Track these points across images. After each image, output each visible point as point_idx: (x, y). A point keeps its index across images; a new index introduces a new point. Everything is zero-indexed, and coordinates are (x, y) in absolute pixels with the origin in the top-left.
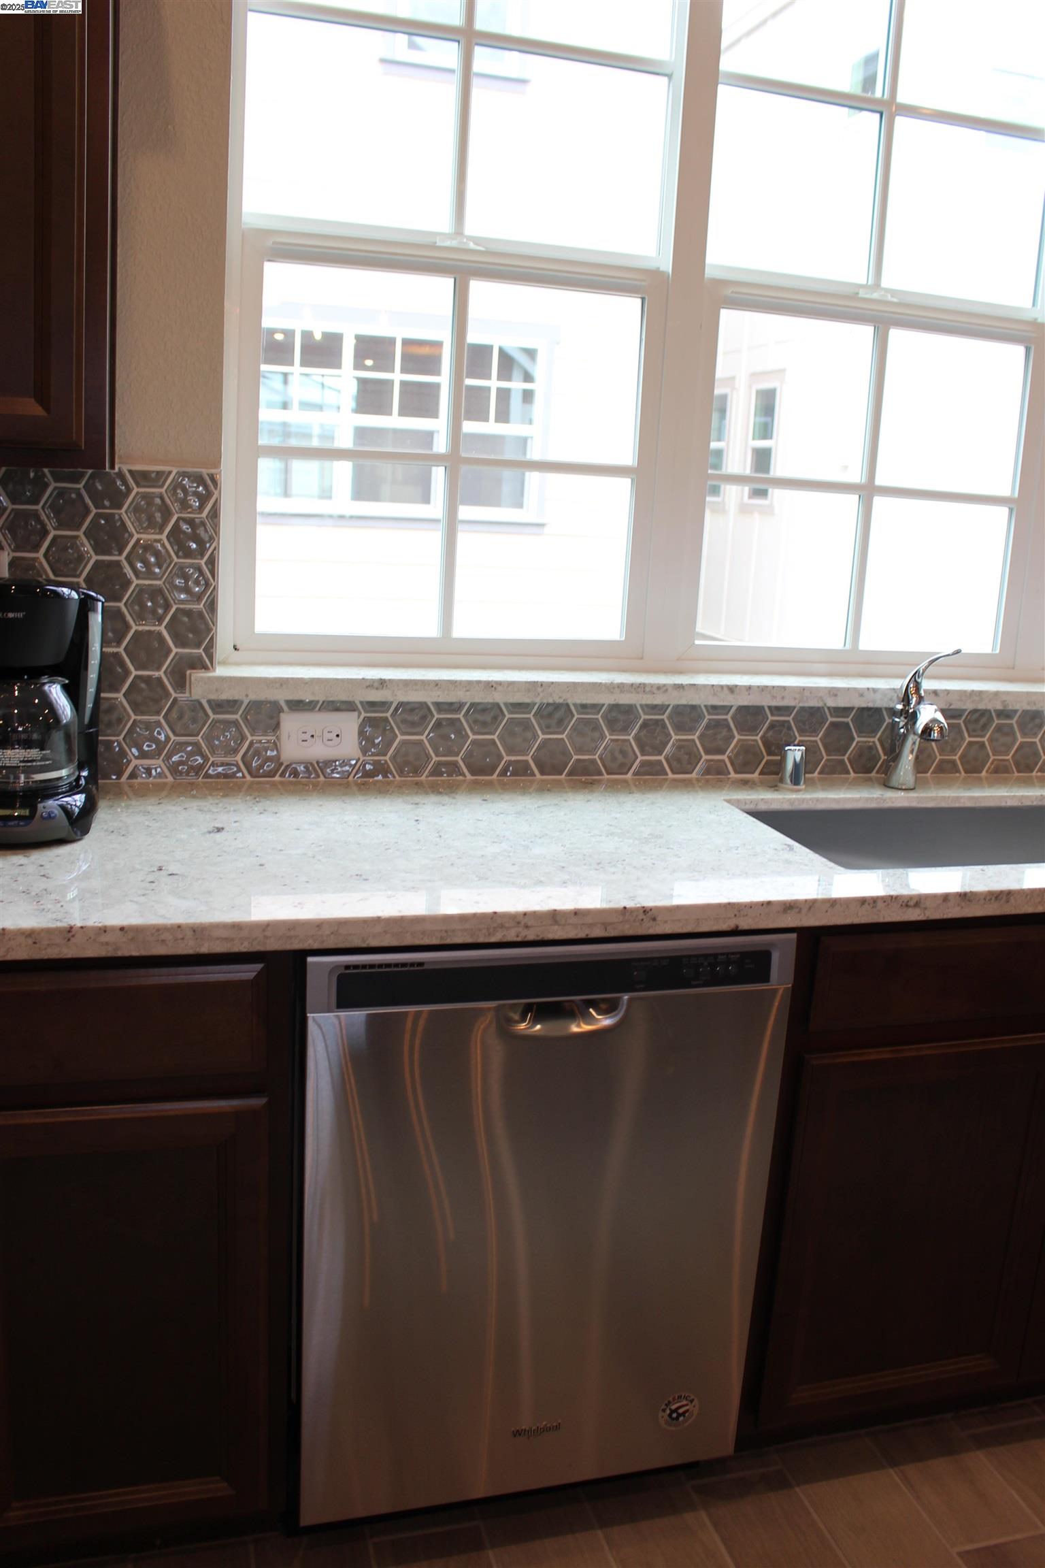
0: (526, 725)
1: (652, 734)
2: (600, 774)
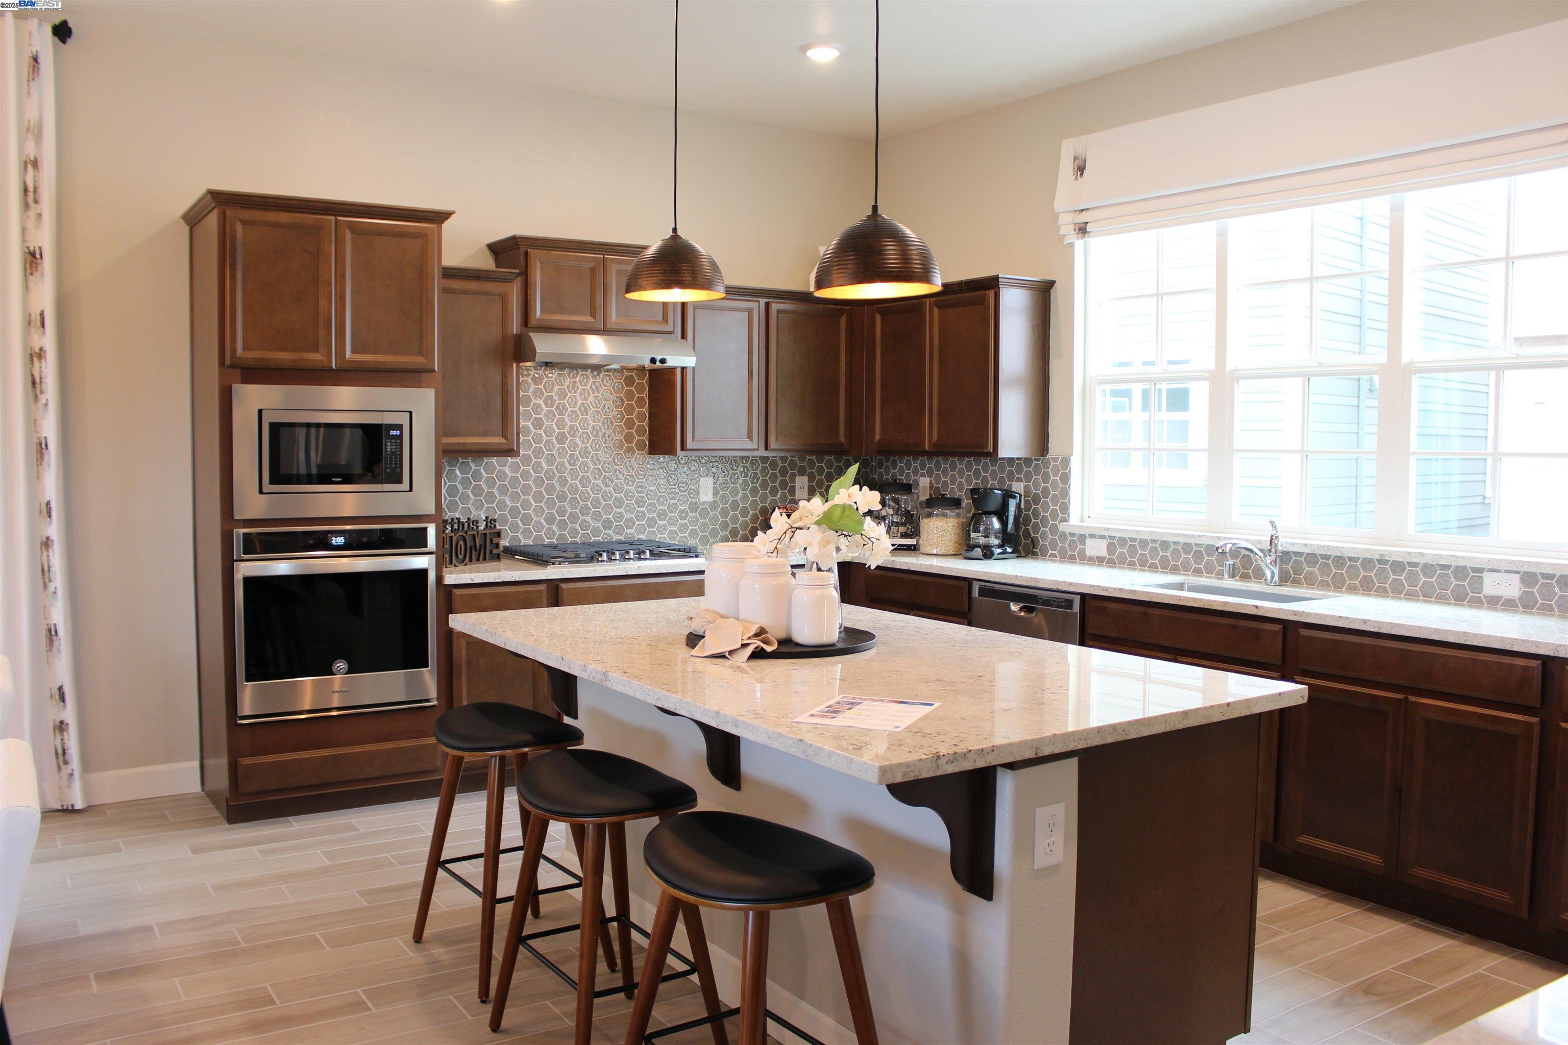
0: (1156, 549)
1: (1198, 555)
2: (1180, 571)
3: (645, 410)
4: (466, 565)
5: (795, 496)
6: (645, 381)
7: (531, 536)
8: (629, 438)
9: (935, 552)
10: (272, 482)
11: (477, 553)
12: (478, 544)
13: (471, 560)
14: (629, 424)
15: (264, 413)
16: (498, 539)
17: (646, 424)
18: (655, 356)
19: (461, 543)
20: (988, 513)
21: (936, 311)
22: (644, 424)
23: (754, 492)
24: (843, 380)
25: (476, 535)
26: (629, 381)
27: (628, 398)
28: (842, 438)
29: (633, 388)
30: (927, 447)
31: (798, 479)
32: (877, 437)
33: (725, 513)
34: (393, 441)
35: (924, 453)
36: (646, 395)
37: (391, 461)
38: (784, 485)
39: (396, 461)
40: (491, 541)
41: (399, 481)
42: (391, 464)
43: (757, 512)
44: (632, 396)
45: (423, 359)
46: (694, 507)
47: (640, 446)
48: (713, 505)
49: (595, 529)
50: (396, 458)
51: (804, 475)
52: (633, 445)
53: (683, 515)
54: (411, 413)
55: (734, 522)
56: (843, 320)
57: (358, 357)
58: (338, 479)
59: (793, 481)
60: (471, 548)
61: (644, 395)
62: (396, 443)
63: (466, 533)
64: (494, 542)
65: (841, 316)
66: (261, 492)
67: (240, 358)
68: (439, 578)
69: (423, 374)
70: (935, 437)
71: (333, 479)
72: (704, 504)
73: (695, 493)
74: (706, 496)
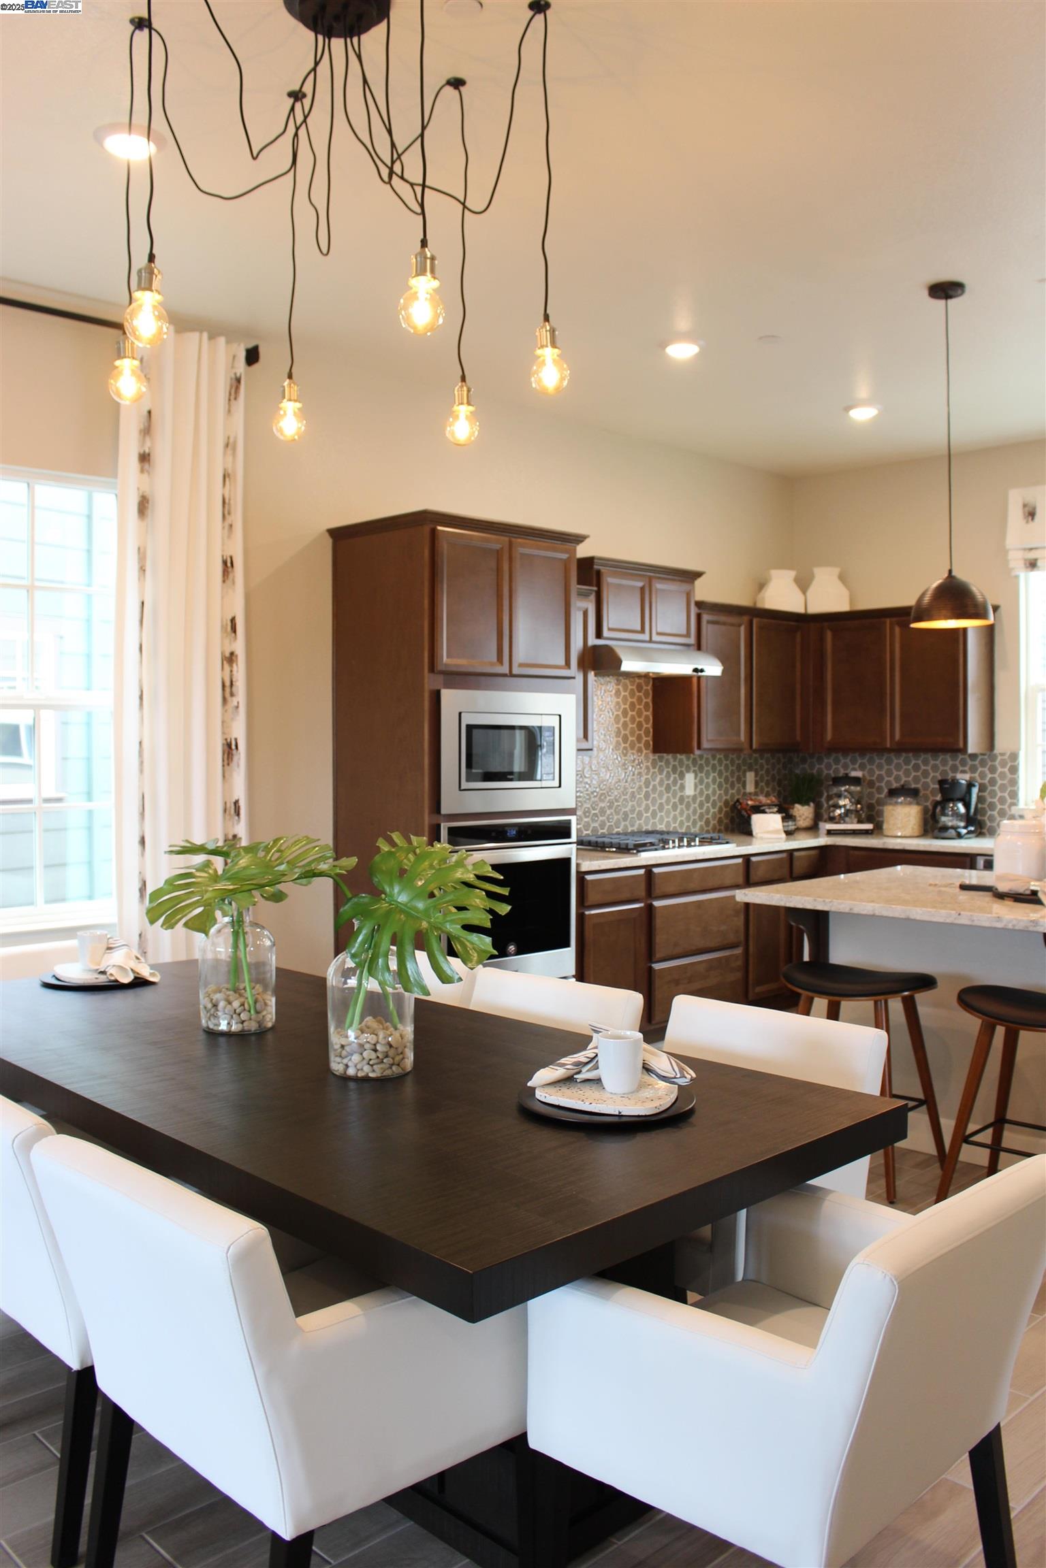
3: (649, 713)
5: (747, 789)
6: (649, 687)
9: (899, 834)
10: (468, 780)
14: (640, 725)
15: (462, 714)
18: (697, 666)
20: (955, 800)
22: (650, 726)
23: (720, 786)
24: (798, 686)
26: (639, 687)
27: (637, 703)
28: (798, 738)
29: (640, 694)
30: (888, 746)
31: (749, 774)
33: (701, 805)
35: (890, 750)
36: (651, 700)
38: (739, 779)
43: (723, 804)
44: (640, 701)
46: (682, 799)
47: (647, 745)
48: (694, 798)
51: (752, 771)
52: (643, 745)
53: (675, 807)
54: (560, 716)
56: (799, 635)
58: (511, 777)
59: (745, 776)
61: (649, 701)
65: (798, 632)
66: (460, 789)
67: (446, 665)
68: (578, 865)
70: (897, 736)
71: (508, 777)
72: (688, 797)
73: (682, 788)
74: (690, 791)
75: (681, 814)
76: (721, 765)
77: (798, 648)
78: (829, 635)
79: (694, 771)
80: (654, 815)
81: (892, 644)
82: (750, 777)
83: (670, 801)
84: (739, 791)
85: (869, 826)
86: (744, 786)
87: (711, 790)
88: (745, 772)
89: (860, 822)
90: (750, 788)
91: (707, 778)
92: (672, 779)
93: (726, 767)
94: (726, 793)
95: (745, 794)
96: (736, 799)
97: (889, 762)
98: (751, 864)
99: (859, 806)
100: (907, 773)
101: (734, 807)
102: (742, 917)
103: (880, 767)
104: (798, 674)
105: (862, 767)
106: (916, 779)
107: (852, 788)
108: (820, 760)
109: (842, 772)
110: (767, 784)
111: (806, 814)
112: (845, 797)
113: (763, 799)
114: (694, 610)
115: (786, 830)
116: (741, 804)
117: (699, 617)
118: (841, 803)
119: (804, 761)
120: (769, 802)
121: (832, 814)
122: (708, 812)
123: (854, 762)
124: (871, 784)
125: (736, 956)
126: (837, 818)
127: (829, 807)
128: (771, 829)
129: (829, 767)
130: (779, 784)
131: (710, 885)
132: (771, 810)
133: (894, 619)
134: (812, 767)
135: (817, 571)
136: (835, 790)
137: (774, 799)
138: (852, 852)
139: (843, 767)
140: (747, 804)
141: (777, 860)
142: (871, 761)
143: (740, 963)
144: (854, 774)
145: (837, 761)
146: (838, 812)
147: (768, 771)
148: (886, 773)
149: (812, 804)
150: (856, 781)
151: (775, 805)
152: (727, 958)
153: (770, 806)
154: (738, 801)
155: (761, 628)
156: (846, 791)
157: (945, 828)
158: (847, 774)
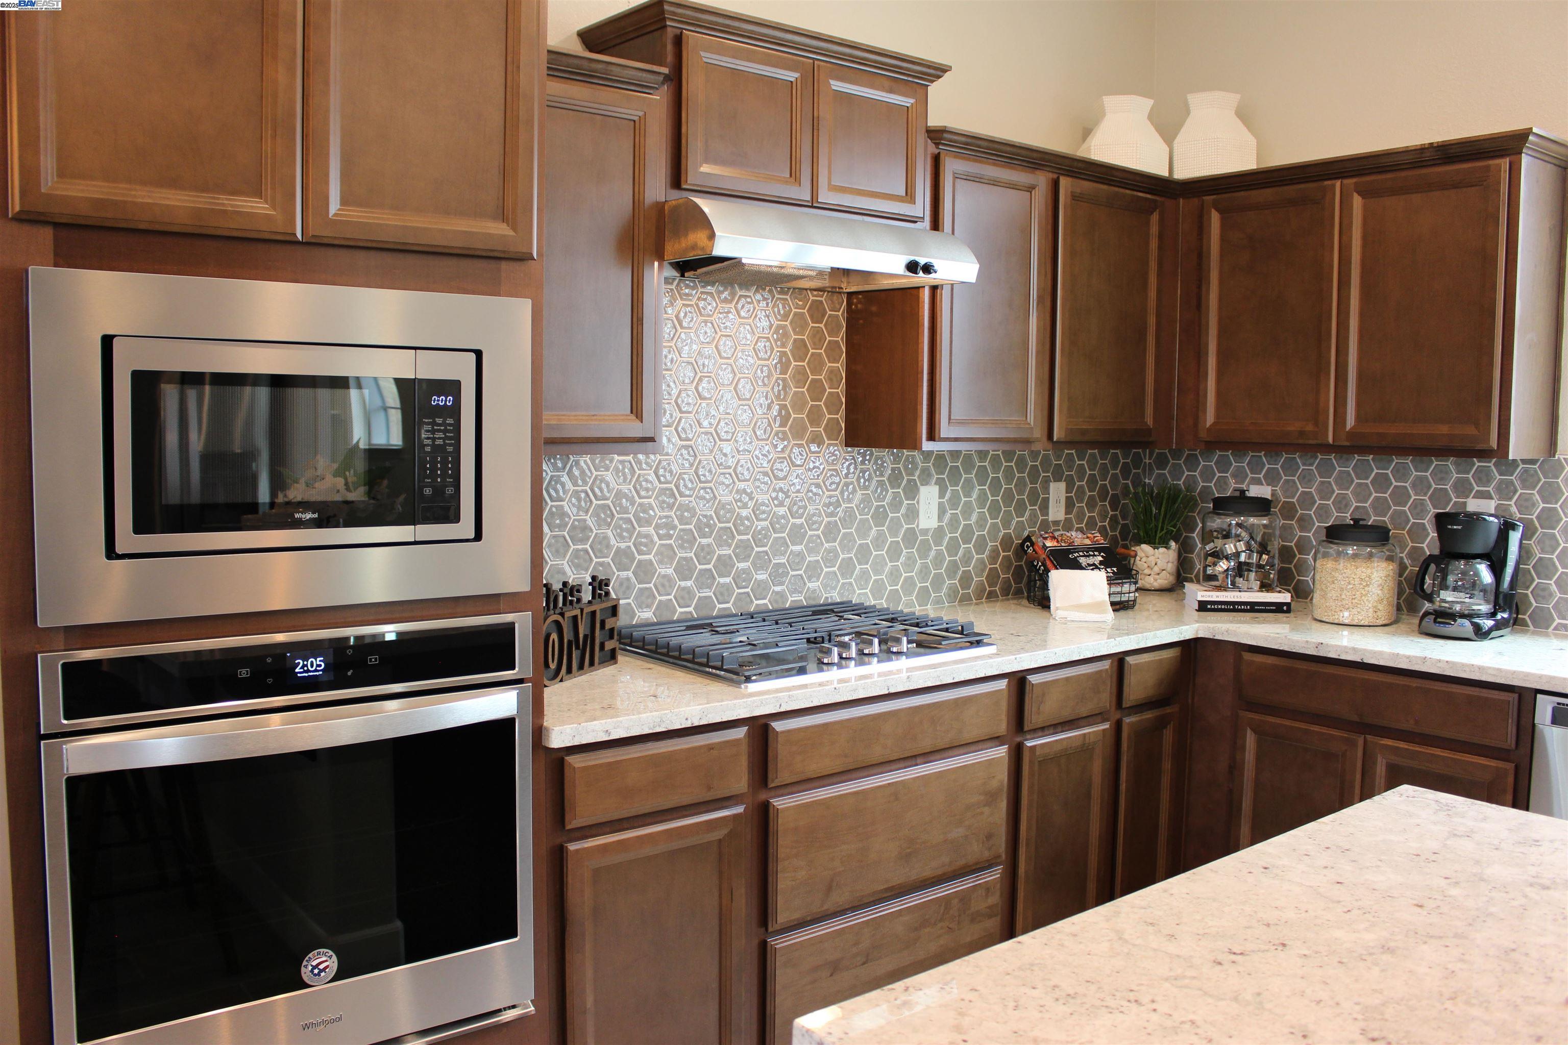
3: (840, 365)
4: (561, 681)
5: (1047, 515)
6: (841, 314)
7: (653, 603)
8: (814, 417)
10: (141, 526)
11: (579, 652)
12: (581, 636)
13: (569, 671)
14: (816, 390)
15: (117, 345)
16: (614, 619)
17: (841, 390)
18: (917, 259)
19: (554, 636)
20: (1471, 557)
21: (1357, 201)
22: (839, 390)
23: (994, 510)
24: (1152, 321)
25: (579, 617)
26: (817, 312)
27: (814, 344)
28: (1149, 421)
29: (822, 326)
30: (1327, 439)
31: (1053, 486)
32: (1210, 418)
33: (953, 547)
34: (439, 421)
35: (1327, 449)
36: (842, 339)
37: (434, 469)
38: (1034, 497)
39: (444, 469)
40: (603, 623)
41: (450, 515)
42: (433, 475)
43: (998, 544)
44: (820, 340)
45: (504, 226)
46: (910, 538)
47: (831, 432)
48: (939, 531)
49: (759, 585)
50: (445, 462)
51: (1060, 480)
52: (821, 429)
53: (894, 552)
54: (479, 354)
55: (966, 562)
56: (1155, 217)
57: (356, 214)
58: (309, 516)
59: (1046, 490)
60: (570, 642)
61: (839, 339)
62: (444, 424)
63: (562, 614)
64: (608, 627)
65: (1152, 213)
66: (111, 553)
69: (504, 265)
70: (1350, 421)
71: (297, 516)
72: (925, 532)
73: (913, 513)
74: (928, 519)
75: (910, 565)
76: (996, 469)
77: (1154, 244)
78: (1215, 218)
79: (939, 482)
80: (847, 568)
81: (1345, 230)
82: (1057, 491)
83: (884, 542)
84: (1032, 520)
85: (1284, 597)
86: (1045, 508)
87: (974, 517)
88: (1046, 482)
89: (1265, 586)
90: (1057, 512)
91: (968, 495)
92: (889, 497)
93: (1009, 475)
94: (1007, 524)
95: (1045, 525)
96: (1026, 534)
97: (1326, 471)
98: (1028, 688)
99: (1265, 557)
100: (1361, 493)
101: (1021, 550)
102: (1003, 805)
103: (1306, 479)
104: (1152, 294)
105: (1271, 479)
106: (1381, 506)
107: (1252, 520)
108: (1192, 462)
109: (1232, 487)
110: (1091, 505)
111: (1161, 564)
112: (1238, 538)
113: (1078, 538)
114: (923, 150)
115: (1117, 599)
116: (1033, 544)
117: (936, 161)
118: (1230, 548)
119: (1162, 462)
120: (1088, 542)
121: (1209, 571)
122: (967, 560)
123: (1256, 467)
124: (1289, 511)
125: (987, 888)
126: (1220, 577)
127: (1207, 555)
128: (1086, 600)
129: (1207, 475)
130: (1114, 504)
131: (926, 744)
132: (1091, 560)
133: (1350, 182)
134: (1176, 474)
135: (1195, 100)
136: (1217, 523)
137: (1098, 536)
138: (1247, 656)
139: (1234, 476)
140: (1045, 547)
141: (1088, 676)
142: (1290, 468)
143: (995, 899)
144: (1255, 491)
145: (1223, 465)
146: (1223, 565)
147: (1092, 481)
148: (1319, 491)
149: (1173, 544)
150: (1262, 506)
151: (1100, 550)
152: (964, 897)
153: (1088, 551)
154: (1028, 539)
155: (1075, 198)
156: (1239, 525)
157: (1445, 616)
158: (1243, 492)
